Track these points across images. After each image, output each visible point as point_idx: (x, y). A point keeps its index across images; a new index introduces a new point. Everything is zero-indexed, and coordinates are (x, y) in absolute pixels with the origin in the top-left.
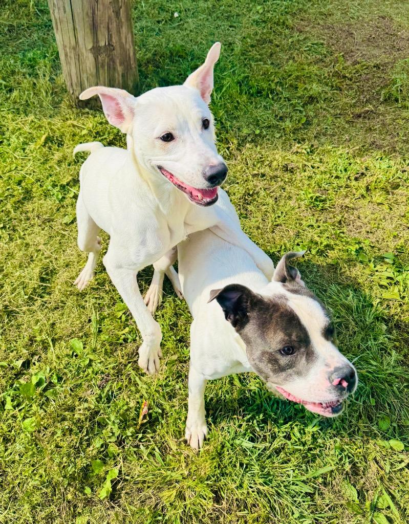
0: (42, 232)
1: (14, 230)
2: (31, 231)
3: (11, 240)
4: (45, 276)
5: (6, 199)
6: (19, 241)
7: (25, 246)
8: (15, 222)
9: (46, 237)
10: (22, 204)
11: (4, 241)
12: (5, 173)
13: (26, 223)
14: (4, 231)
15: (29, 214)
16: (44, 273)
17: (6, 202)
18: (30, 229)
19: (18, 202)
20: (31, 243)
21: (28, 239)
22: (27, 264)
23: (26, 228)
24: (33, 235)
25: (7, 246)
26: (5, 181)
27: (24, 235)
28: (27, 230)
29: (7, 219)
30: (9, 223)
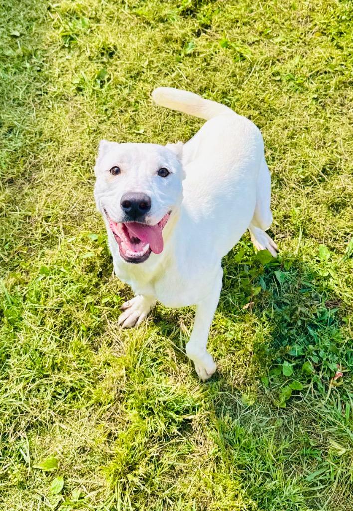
0: (348, 125)
1: (323, 107)
2: (338, 118)
3: (316, 114)
4: (328, 169)
5: (333, 73)
6: (322, 121)
7: (325, 129)
8: (328, 101)
9: (348, 134)
10: (346, 87)
11: (309, 112)
12: (348, 48)
13: (337, 107)
14: (314, 103)
15: (346, 101)
16: (328, 166)
17: (332, 75)
18: (337, 116)
19: (344, 83)
20: (331, 130)
21: (330, 125)
22: (317, 147)
23: (335, 112)
24: (337, 123)
25: (308, 118)
26: (344, 55)
27: (330, 118)
28: (334, 114)
29: (324, 93)
30: (322, 98)
